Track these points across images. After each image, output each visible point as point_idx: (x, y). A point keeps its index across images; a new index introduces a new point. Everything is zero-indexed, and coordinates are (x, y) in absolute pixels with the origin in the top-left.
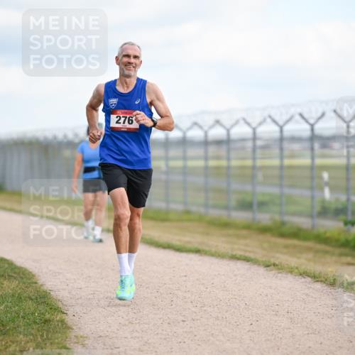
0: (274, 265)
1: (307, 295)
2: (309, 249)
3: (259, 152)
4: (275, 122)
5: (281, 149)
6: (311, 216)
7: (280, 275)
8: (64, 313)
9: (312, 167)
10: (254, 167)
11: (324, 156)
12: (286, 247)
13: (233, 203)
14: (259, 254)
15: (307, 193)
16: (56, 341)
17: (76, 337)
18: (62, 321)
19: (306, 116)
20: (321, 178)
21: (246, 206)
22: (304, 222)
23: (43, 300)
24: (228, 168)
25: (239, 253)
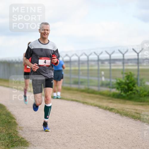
0: (86, 103)
1: (97, 113)
2: (97, 97)
3: (81, 65)
4: (86, 55)
5: (88, 64)
6: (98, 86)
7: (88, 106)
8: (15, 119)
9: (98, 70)
10: (79, 70)
11: (102, 66)
12: (90, 97)
13: (72, 82)
14: (81, 99)
15: (96, 79)
16: (13, 129)
17: (19, 127)
18: (15, 122)
19: (96, 53)
20: (101, 73)
21: (76, 83)
22: (96, 88)
23: (8, 115)
24: (70, 70)
25: (74, 99)
